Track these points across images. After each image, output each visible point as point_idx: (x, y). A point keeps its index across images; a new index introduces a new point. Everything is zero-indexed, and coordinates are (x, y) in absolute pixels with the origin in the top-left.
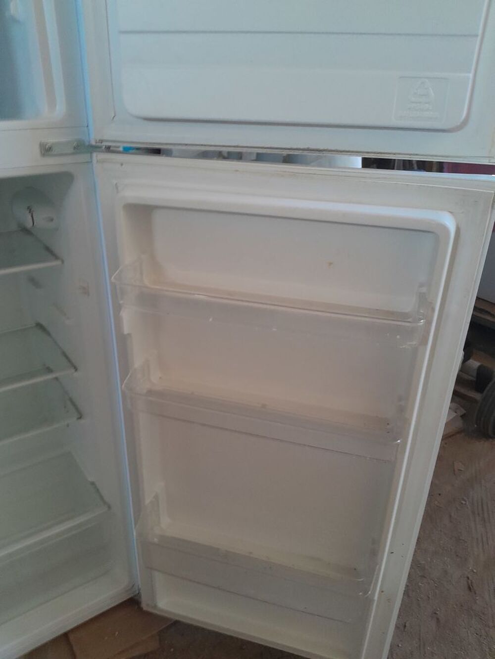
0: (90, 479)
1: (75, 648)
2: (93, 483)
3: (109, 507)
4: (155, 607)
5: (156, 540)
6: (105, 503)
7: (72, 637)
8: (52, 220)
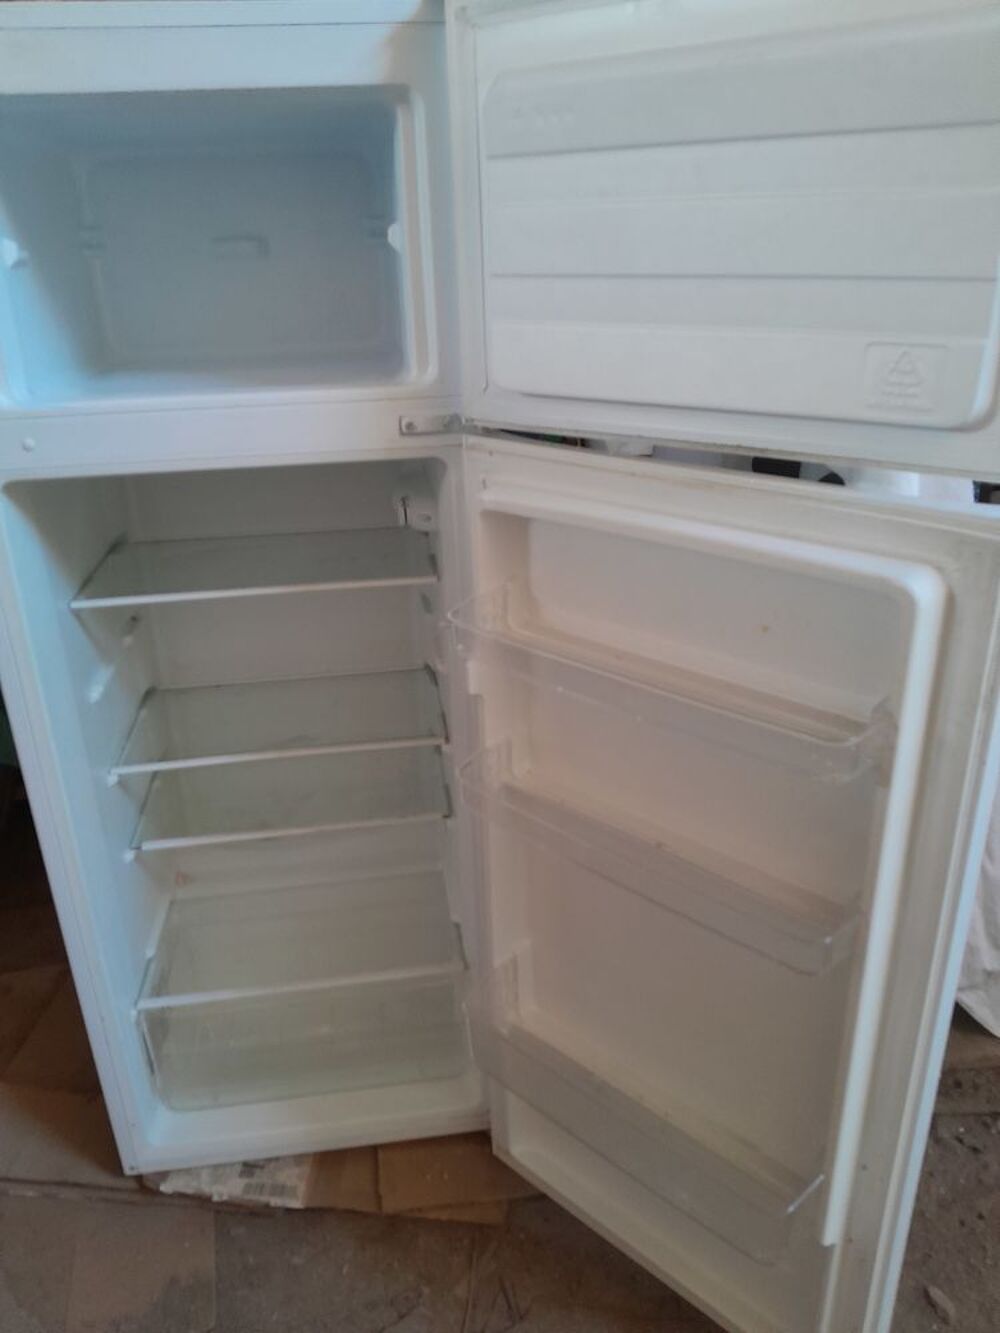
0: (455, 918)
1: (381, 1172)
2: (457, 926)
3: (467, 967)
4: (507, 1153)
5: (504, 1031)
6: (463, 958)
7: (381, 1155)
8: (429, 518)
